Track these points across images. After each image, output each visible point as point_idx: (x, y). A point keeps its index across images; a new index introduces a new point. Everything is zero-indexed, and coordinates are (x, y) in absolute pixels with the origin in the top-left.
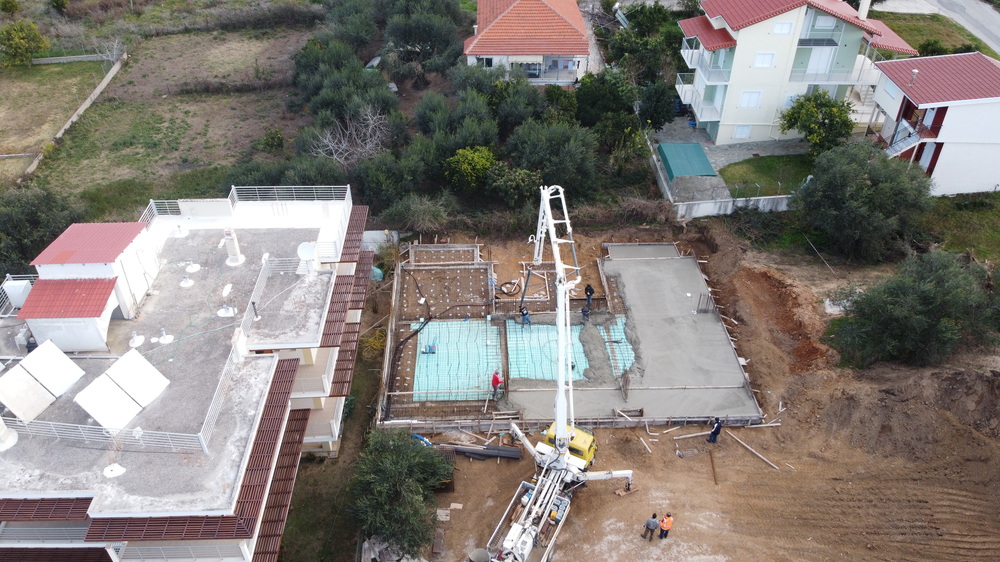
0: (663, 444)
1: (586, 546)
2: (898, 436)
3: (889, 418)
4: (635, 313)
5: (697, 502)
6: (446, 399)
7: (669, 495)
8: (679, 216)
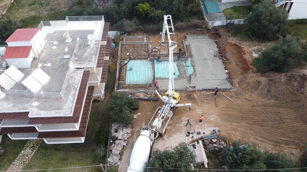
0: (201, 96)
1: (177, 125)
2: (273, 93)
3: (270, 88)
4: (194, 57)
5: (210, 112)
6: (136, 84)
7: (202, 110)
8: (209, 26)
